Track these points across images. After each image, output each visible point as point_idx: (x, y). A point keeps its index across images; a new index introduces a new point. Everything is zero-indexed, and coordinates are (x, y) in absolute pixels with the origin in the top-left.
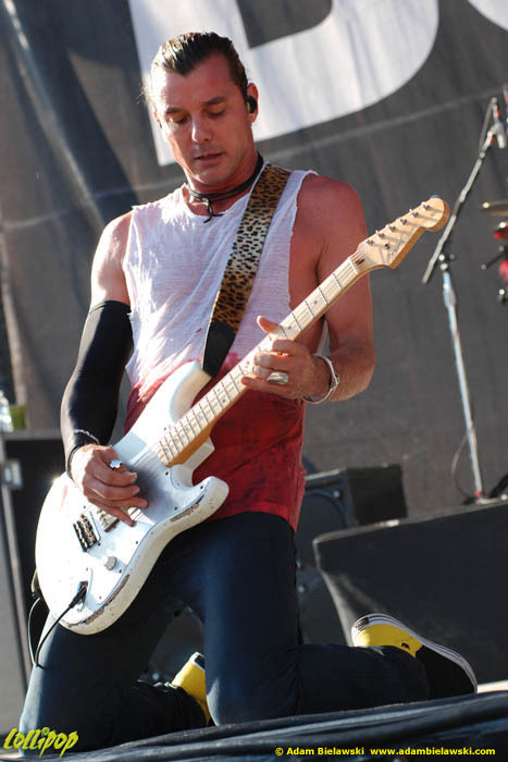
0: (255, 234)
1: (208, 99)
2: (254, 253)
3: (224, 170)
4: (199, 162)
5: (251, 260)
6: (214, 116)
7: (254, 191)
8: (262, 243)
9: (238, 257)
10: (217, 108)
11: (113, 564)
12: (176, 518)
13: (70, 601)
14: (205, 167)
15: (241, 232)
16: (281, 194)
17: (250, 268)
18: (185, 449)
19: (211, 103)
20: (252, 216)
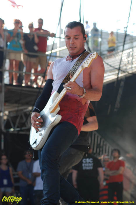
0: (77, 66)
1: (75, 35)
2: (75, 69)
3: (75, 51)
4: (70, 49)
5: (74, 71)
6: (76, 39)
7: (80, 57)
8: (78, 68)
9: (72, 70)
10: (77, 37)
11: (41, 135)
12: (51, 124)
13: (33, 143)
14: (72, 50)
15: (74, 65)
16: (85, 58)
17: (73, 72)
18: (53, 109)
19: (76, 36)
20: (78, 62)
